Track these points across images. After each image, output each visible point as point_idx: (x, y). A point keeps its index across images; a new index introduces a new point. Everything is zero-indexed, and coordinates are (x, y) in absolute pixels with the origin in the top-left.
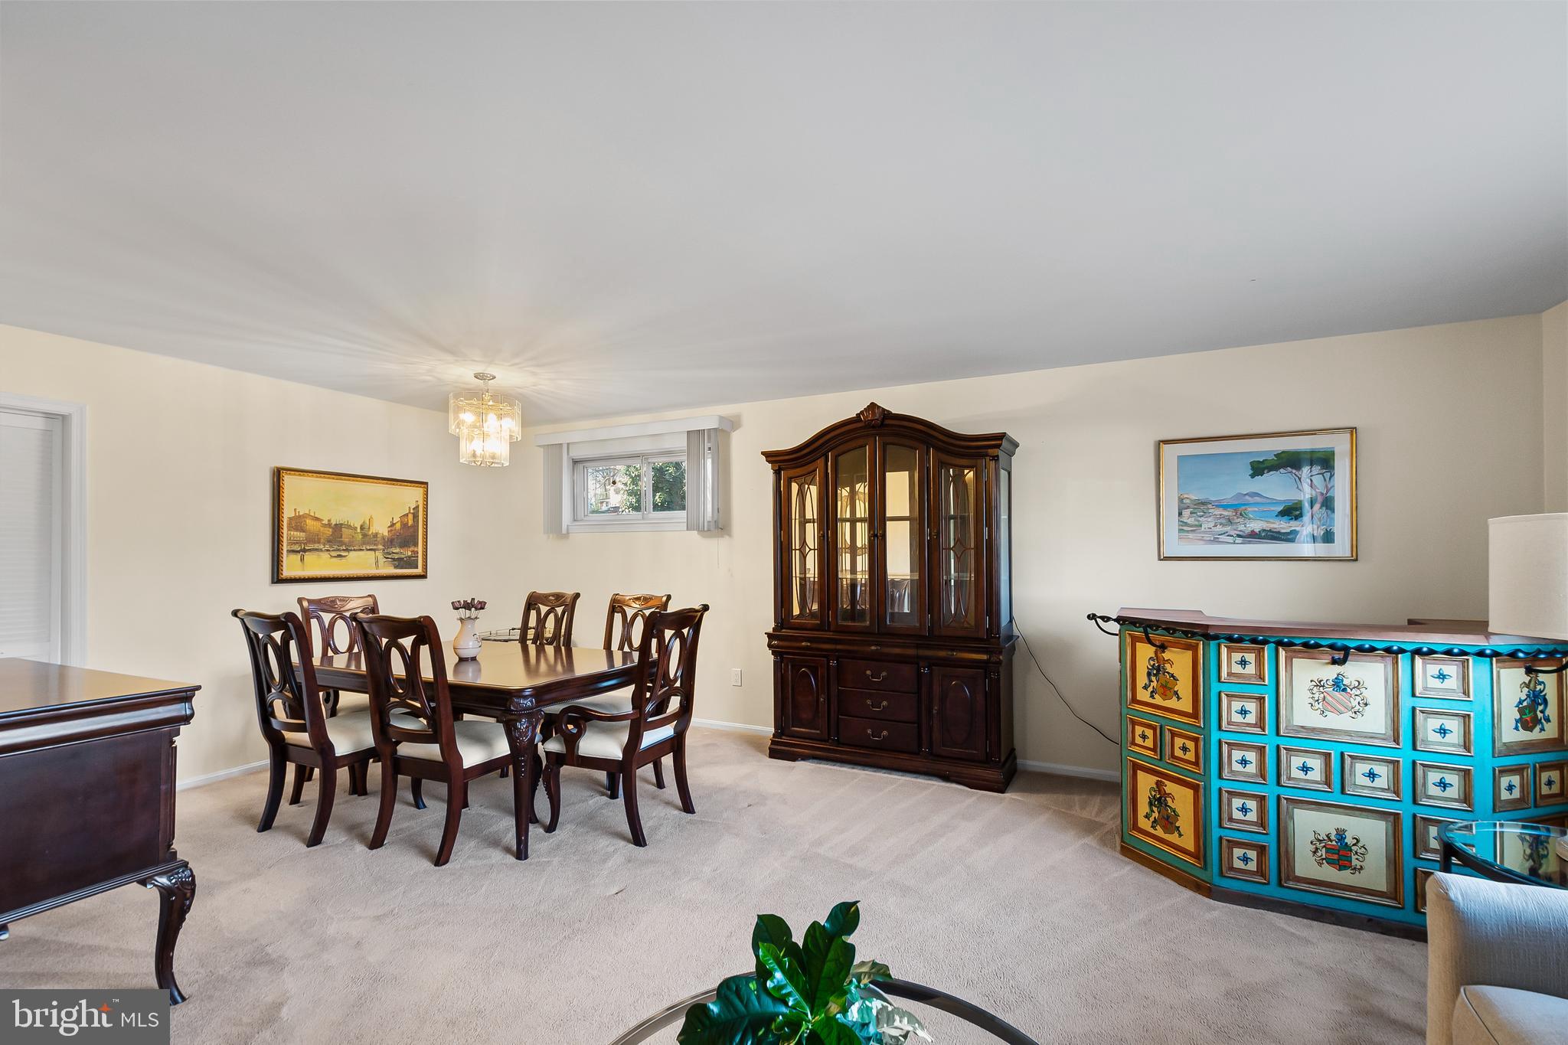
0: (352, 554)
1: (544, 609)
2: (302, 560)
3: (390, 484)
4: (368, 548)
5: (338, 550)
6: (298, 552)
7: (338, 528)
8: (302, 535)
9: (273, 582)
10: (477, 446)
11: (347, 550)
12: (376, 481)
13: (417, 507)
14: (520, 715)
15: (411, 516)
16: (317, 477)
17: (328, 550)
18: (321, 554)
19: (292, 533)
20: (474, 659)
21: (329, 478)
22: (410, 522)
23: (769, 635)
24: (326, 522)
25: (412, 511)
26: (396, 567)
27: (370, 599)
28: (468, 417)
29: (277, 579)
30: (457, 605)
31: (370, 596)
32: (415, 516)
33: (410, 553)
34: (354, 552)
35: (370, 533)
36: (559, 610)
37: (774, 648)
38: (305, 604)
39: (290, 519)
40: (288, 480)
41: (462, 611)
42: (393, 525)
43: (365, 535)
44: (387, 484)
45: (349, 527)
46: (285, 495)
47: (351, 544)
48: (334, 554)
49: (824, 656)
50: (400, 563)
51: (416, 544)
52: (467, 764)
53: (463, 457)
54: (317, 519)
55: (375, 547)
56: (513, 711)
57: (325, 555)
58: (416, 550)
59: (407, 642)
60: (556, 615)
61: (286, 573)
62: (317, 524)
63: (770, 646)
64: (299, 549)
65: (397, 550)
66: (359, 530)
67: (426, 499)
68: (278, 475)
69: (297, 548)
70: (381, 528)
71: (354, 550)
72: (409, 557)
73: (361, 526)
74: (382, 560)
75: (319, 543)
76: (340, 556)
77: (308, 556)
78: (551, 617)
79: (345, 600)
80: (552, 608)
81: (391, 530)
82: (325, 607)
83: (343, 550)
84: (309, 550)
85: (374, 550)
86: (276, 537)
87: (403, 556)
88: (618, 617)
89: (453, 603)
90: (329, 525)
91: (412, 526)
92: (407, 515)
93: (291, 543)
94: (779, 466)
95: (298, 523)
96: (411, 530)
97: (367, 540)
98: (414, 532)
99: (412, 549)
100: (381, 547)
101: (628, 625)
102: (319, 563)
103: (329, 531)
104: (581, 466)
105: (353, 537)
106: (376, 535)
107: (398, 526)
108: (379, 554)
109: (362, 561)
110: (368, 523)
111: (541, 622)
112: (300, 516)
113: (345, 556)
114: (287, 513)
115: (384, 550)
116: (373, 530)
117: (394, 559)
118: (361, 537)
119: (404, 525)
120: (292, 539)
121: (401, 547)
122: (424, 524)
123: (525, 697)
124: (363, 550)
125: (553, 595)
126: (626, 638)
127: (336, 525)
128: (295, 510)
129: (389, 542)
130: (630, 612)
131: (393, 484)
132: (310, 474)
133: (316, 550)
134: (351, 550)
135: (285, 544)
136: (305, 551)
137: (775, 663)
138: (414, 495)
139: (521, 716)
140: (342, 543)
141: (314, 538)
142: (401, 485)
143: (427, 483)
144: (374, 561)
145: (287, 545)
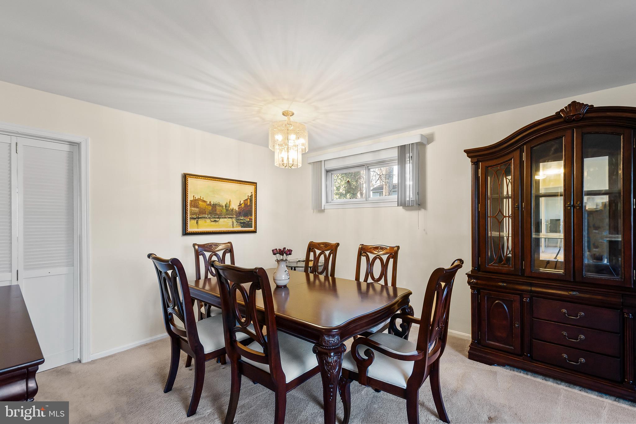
0: (221, 220)
1: (318, 252)
2: (197, 223)
3: (239, 183)
4: (229, 217)
5: (215, 218)
6: (195, 219)
7: (214, 206)
8: (197, 209)
9: (183, 235)
10: (284, 155)
11: (219, 218)
12: (232, 181)
13: (252, 196)
14: (329, 349)
15: (249, 200)
16: (204, 179)
17: (210, 218)
18: (206, 220)
19: (192, 208)
20: (285, 286)
21: (210, 180)
22: (249, 204)
23: (469, 275)
24: (208, 203)
25: (249, 198)
26: (242, 227)
27: (229, 244)
28: (279, 137)
29: (185, 233)
30: (275, 251)
31: (229, 243)
32: (251, 200)
33: (248, 220)
34: (222, 219)
35: (230, 209)
36: (327, 253)
37: (473, 284)
38: (197, 247)
39: (191, 201)
40: (190, 181)
41: (278, 255)
42: (240, 205)
43: (227, 210)
44: (237, 183)
45: (220, 205)
46: (189, 188)
47: (221, 214)
48: (213, 220)
49: (518, 294)
50: (244, 225)
51: (251, 215)
52: (289, 379)
53: (276, 162)
54: (204, 201)
55: (232, 216)
56: (324, 346)
57: (208, 221)
58: (251, 218)
59: (247, 286)
60: (325, 256)
61: (190, 230)
62: (204, 204)
63: (469, 283)
64: (195, 217)
65: (243, 218)
66: (224, 208)
67: (256, 191)
68: (185, 177)
69: (195, 216)
70: (235, 206)
71: (222, 218)
72: (248, 222)
73: (225, 205)
74: (235, 223)
75: (205, 214)
76: (215, 221)
77: (200, 221)
78: (322, 256)
79: (217, 245)
80: (323, 252)
81: (240, 208)
82: (207, 249)
83: (217, 218)
84: (201, 218)
85: (232, 218)
86: (184, 211)
87: (245, 221)
88: (364, 259)
89: (273, 251)
90: (210, 204)
91: (249, 206)
92: (247, 200)
93: (192, 214)
94: (478, 159)
95: (195, 203)
96: (249, 208)
97: (228, 212)
98: (250, 209)
99: (249, 217)
100: (234, 216)
101: (370, 265)
102: (206, 225)
103: (210, 208)
104: (330, 174)
105: (222, 211)
106: (232, 210)
107: (243, 205)
108: (234, 220)
109: (226, 224)
110: (228, 203)
111: (317, 259)
112: (196, 200)
113: (218, 221)
114: (190, 198)
115: (236, 218)
116: (231, 207)
117: (241, 223)
118: (225, 211)
119: (246, 205)
120: (192, 211)
121: (244, 216)
122: (255, 205)
123: (333, 336)
124: (226, 218)
125: (323, 243)
126: (369, 273)
127: (214, 204)
128: (194, 196)
129: (239, 214)
130: (371, 256)
131: (240, 184)
132: (201, 177)
133: (204, 218)
134: (221, 218)
135: (189, 215)
136: (198, 218)
137: (473, 295)
138: (249, 190)
139: (331, 350)
140: (216, 214)
141: (202, 212)
142: (244, 184)
143: (256, 183)
144: (231, 223)
145: (190, 216)
